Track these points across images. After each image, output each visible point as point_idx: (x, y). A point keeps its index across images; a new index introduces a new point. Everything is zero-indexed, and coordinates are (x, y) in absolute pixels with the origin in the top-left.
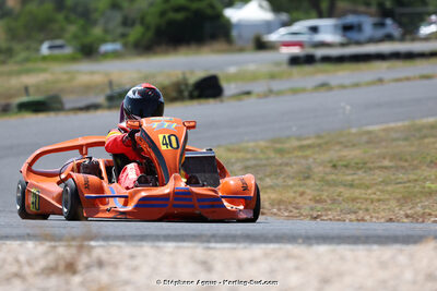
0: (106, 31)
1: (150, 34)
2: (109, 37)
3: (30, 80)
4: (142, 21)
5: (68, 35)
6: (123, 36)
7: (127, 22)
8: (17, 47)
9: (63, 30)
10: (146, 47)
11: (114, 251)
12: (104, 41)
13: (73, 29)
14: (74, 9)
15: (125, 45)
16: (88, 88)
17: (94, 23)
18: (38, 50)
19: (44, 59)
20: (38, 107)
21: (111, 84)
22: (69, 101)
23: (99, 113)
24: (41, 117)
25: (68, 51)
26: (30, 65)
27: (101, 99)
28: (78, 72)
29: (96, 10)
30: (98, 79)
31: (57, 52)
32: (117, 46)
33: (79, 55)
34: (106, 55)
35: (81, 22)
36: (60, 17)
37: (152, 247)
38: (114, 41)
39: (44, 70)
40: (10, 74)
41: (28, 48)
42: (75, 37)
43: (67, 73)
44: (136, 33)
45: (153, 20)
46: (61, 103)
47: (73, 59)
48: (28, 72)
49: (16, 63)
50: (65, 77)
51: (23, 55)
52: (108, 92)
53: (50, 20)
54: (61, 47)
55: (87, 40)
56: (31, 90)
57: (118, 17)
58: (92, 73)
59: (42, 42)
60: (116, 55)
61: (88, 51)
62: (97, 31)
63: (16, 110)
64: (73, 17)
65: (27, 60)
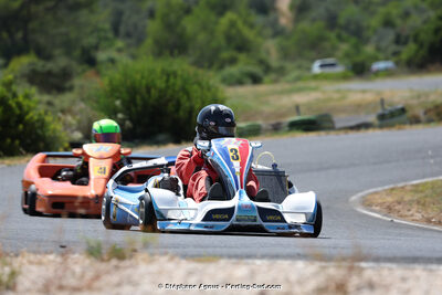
0: (378, 49)
1: (423, 52)
2: (381, 55)
3: (300, 99)
4: (416, 39)
5: (340, 54)
6: (396, 54)
7: (399, 40)
8: (289, 65)
9: (334, 48)
10: (419, 65)
11: (385, 272)
12: (376, 59)
13: (344, 47)
14: (346, 28)
15: (397, 63)
16: (359, 107)
17: (366, 41)
18: (309, 69)
19: (316, 77)
20: (308, 126)
21: (382, 102)
22: (340, 120)
23: (370, 132)
24: (312, 136)
25: (339, 69)
26: (300, 84)
27: (372, 118)
28: (349, 90)
29: (368, 27)
30: (369, 97)
31: (328, 70)
32: (389, 64)
33: (350, 74)
34: (377, 74)
35: (353, 40)
36: (332, 35)
37: (424, 270)
38: (387, 59)
39: (315, 89)
40: (282, 93)
41: (300, 67)
42: (347, 55)
43: (338, 91)
44: (409, 50)
45: (427, 37)
46: (331, 122)
47: (344, 78)
48: (300, 90)
49: (288, 82)
50: (336, 96)
51: (295, 74)
52: (380, 111)
53: (321, 39)
54: (332, 65)
55: (359, 59)
56: (302, 109)
57: (390, 35)
58: (364, 91)
59: (313, 61)
60: (388, 73)
61: (360, 70)
62: (369, 49)
63: (287, 128)
64: (344, 35)
65: (298, 79)
